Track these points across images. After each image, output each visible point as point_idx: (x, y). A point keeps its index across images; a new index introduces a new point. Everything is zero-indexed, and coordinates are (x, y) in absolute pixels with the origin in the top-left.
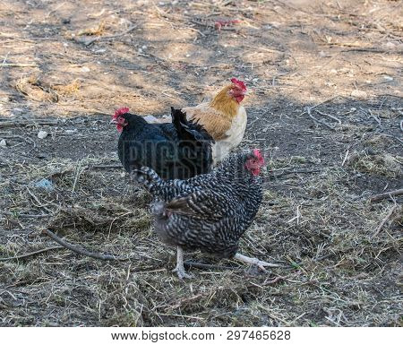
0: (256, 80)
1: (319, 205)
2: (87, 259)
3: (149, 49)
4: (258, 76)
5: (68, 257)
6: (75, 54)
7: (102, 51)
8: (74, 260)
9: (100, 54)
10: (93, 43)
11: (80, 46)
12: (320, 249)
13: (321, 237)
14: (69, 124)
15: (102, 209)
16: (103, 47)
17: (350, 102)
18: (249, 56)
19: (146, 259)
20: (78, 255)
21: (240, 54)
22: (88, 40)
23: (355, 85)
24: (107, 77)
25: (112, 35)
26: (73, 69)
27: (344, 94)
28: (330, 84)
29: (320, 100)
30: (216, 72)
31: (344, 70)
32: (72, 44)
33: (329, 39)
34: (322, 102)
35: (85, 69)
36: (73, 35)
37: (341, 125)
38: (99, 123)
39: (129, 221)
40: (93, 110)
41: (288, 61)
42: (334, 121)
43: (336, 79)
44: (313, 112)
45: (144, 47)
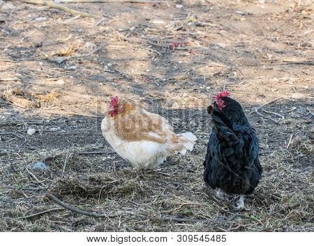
0: (209, 88)
1: (270, 175)
2: (83, 217)
3: (113, 66)
4: (210, 85)
5: (67, 217)
6: (50, 71)
7: (74, 67)
8: (72, 219)
9: (72, 70)
10: (64, 62)
11: (54, 64)
12: (272, 207)
13: (273, 198)
14: (52, 124)
15: (92, 179)
16: (73, 65)
17: (291, 103)
18: (201, 69)
19: (131, 215)
20: (75, 214)
21: (194, 68)
22: (60, 59)
23: (294, 90)
24: (80, 88)
25: (79, 55)
26: (49, 82)
27: (285, 97)
28: (273, 90)
29: (265, 102)
30: (174, 83)
31: (285, 78)
32: (46, 63)
33: (270, 56)
34: (267, 103)
35: (61, 82)
36: (47, 56)
37: (284, 120)
38: (78, 122)
39: (115, 188)
40: (72, 113)
41: (235, 73)
42: (278, 117)
43: (278, 86)
44: (259, 111)
45: (109, 64)
